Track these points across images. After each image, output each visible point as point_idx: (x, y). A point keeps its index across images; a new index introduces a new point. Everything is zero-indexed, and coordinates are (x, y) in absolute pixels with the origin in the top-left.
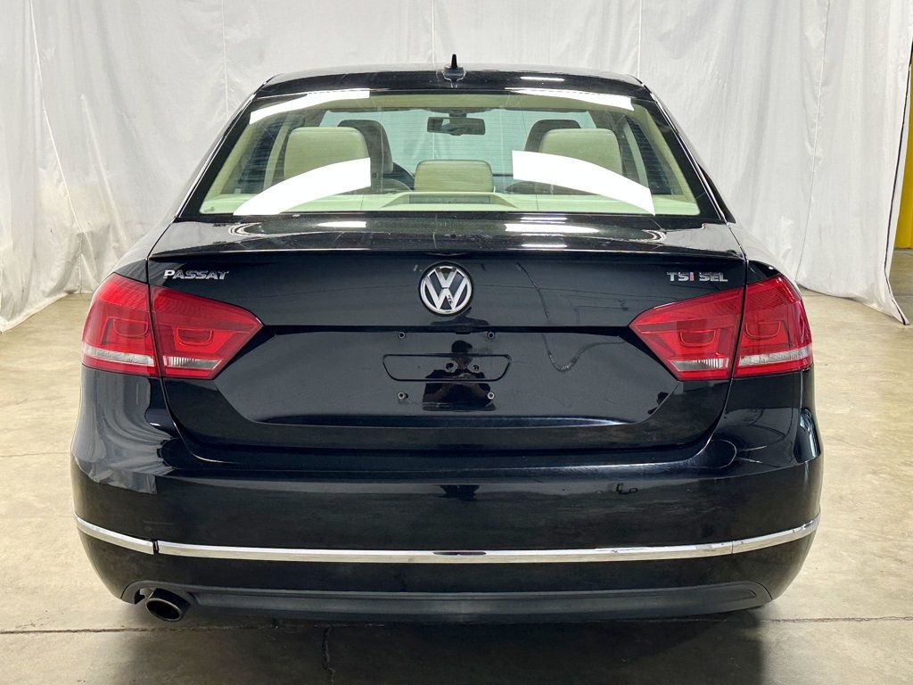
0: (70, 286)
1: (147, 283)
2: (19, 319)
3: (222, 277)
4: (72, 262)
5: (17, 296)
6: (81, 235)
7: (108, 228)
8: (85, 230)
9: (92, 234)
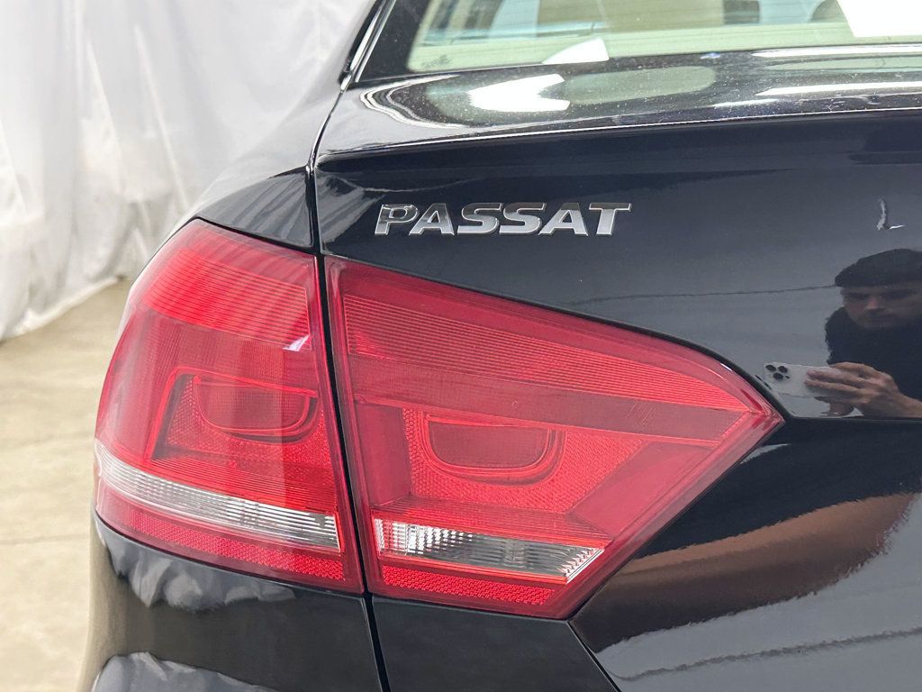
0: (121, 269)
1: (313, 250)
2: (54, 312)
3: (606, 227)
4: (125, 238)
5: (49, 282)
6: (134, 206)
7: (168, 197)
8: (139, 196)
9: (149, 204)
